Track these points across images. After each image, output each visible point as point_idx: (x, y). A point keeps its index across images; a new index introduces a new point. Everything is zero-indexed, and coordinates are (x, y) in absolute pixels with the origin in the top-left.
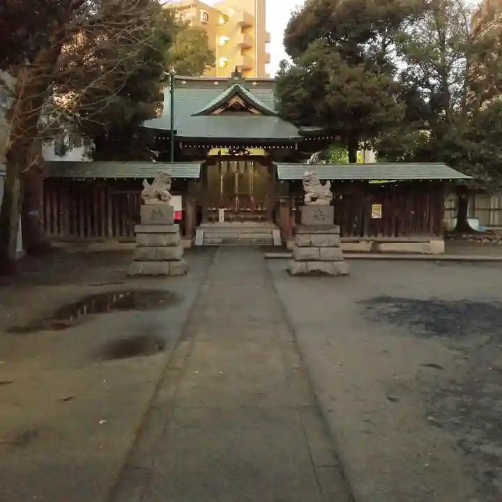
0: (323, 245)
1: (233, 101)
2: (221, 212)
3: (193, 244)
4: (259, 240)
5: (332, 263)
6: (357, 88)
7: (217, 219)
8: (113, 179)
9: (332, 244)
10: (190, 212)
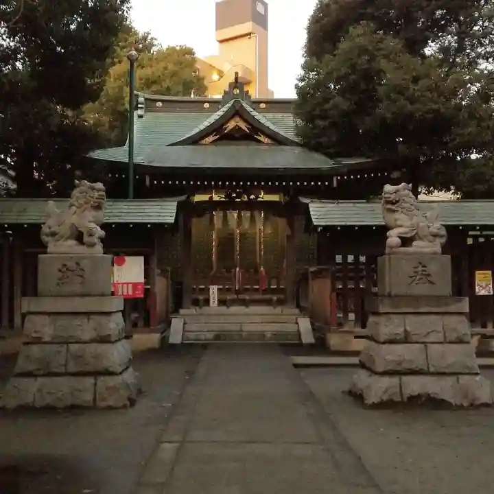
0: (432, 338)
1: (231, 125)
2: (214, 290)
3: (164, 340)
4: (276, 335)
5: (454, 378)
6: (430, 90)
7: (207, 302)
8: (22, 225)
9: (453, 336)
10: (161, 286)
